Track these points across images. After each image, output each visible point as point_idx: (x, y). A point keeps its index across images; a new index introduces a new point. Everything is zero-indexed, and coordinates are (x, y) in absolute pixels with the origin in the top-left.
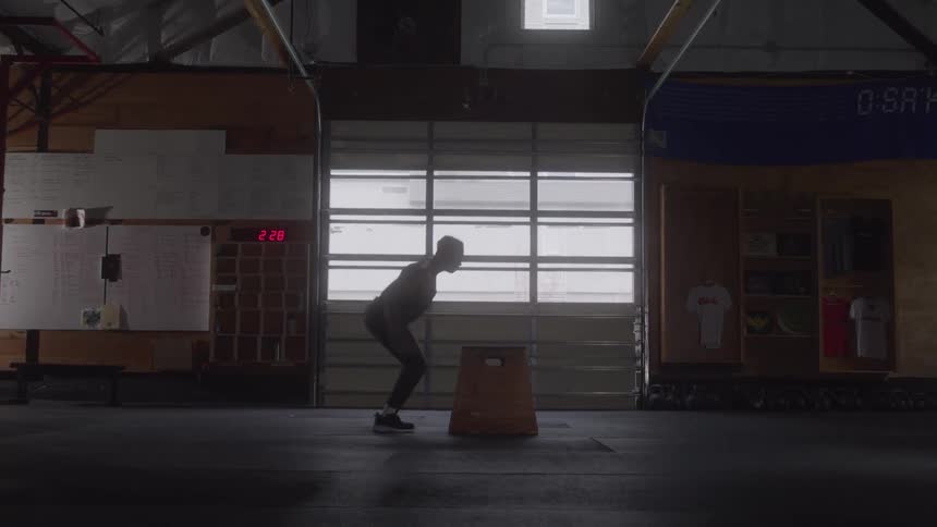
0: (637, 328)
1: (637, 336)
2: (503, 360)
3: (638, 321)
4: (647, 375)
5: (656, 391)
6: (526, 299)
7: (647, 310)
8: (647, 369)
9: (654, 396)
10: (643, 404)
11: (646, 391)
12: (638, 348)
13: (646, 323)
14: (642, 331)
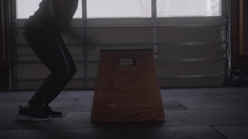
0: (223, 33)
1: (223, 38)
2: (134, 61)
3: (224, 28)
4: (230, 64)
5: (237, 74)
6: (149, 15)
7: (230, 20)
8: (230, 60)
9: (236, 77)
10: (227, 83)
11: (229, 74)
12: (224, 46)
13: (229, 29)
14: (226, 34)
